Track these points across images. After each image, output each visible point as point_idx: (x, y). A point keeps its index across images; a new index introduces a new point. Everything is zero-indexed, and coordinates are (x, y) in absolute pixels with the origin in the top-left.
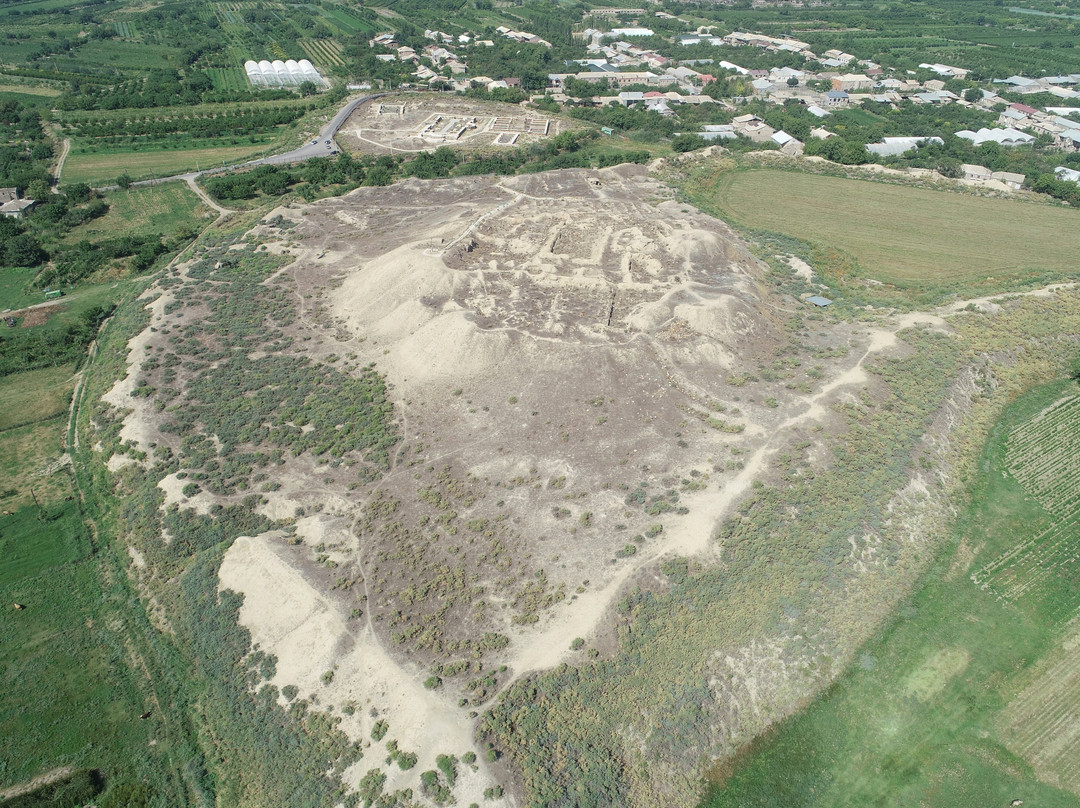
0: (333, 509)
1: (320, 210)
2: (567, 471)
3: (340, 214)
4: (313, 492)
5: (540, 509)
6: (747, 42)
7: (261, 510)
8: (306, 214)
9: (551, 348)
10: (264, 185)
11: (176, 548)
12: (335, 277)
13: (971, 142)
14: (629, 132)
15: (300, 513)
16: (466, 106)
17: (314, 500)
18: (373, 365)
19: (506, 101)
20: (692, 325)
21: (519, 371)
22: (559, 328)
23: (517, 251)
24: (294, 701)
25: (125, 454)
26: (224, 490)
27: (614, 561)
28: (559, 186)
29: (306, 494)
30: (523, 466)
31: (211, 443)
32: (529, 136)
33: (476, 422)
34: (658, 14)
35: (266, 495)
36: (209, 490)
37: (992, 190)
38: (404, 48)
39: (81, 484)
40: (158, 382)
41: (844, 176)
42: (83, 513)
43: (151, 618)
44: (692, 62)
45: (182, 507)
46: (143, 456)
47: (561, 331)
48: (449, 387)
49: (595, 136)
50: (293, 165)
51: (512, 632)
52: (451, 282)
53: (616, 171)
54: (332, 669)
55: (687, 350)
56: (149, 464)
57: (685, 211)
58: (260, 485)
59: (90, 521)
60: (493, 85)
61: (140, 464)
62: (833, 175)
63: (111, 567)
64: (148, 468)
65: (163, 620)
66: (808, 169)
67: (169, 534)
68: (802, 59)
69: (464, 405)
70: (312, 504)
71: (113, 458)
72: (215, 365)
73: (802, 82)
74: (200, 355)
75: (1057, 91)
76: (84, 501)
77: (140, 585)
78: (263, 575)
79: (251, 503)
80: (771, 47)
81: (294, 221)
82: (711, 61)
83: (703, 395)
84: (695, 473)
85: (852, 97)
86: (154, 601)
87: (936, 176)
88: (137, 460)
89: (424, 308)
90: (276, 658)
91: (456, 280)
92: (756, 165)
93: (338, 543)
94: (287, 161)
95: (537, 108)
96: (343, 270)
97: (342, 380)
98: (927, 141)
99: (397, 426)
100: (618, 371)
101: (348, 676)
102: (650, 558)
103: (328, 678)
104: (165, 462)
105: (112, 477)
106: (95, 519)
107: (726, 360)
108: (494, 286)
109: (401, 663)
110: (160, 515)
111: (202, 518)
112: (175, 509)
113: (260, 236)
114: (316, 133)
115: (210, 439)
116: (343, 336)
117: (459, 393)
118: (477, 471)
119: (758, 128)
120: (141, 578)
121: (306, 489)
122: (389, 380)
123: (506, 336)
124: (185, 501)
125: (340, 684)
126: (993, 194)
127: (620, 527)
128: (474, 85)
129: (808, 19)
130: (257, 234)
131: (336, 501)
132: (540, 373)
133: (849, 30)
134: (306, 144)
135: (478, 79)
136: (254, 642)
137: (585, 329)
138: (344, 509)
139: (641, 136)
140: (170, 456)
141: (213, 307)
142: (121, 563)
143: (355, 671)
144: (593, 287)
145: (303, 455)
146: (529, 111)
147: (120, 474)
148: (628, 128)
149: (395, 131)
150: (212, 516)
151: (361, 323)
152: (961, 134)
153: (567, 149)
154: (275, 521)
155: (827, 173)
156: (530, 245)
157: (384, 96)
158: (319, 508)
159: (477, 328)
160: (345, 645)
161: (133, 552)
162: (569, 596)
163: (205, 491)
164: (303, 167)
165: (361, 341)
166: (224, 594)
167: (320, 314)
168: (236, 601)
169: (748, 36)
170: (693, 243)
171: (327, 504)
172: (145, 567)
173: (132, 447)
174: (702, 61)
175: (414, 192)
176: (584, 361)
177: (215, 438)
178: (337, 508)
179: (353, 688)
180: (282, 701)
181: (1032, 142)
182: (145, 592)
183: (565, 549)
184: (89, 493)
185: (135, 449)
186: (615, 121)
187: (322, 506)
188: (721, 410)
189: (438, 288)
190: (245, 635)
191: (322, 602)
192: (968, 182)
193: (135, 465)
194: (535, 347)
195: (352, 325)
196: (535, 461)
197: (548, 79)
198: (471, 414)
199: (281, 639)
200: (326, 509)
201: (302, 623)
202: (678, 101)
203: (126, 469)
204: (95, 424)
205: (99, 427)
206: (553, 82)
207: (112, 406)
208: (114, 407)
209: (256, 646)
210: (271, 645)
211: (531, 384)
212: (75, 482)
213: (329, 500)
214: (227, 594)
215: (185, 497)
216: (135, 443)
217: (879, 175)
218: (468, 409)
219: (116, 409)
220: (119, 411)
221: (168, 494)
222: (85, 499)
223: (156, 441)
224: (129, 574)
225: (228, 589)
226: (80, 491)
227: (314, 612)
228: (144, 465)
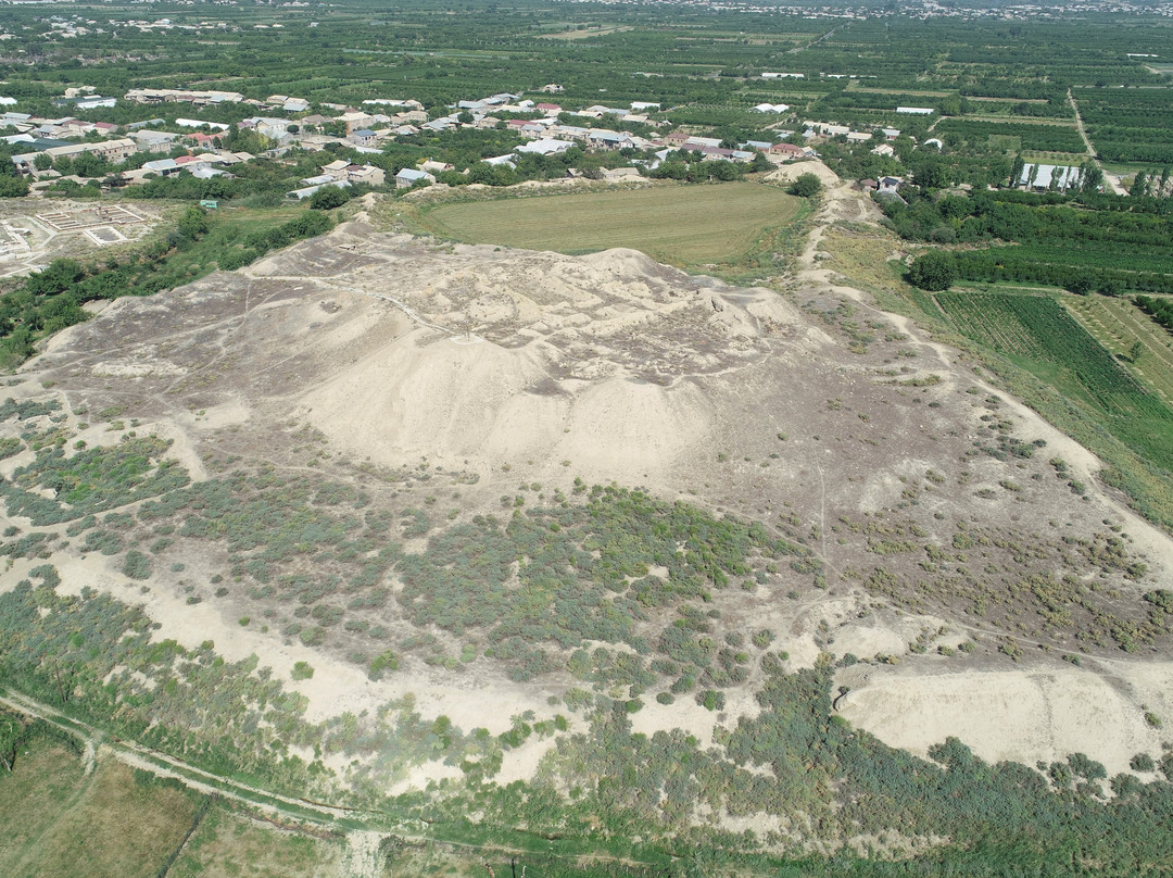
0: (839, 616)
2: (923, 465)
4: (803, 615)
5: (968, 501)
7: (791, 668)
8: (50, 385)
12: (290, 430)
14: (235, 201)
15: (819, 643)
17: (811, 621)
18: (577, 482)
20: (775, 319)
21: (744, 411)
22: (712, 359)
24: (1156, 766)
25: (528, 739)
27: (1086, 499)
29: (799, 621)
30: (890, 481)
32: (127, 227)
33: (785, 472)
36: (725, 685)
37: (636, 183)
39: (470, 841)
40: (370, 645)
41: (515, 197)
42: (551, 862)
43: (883, 857)
44: (143, 124)
45: (731, 724)
46: (561, 723)
47: (719, 361)
48: (703, 458)
51: (1146, 586)
54: (1142, 713)
55: (806, 340)
56: (580, 725)
58: (749, 646)
59: (585, 859)
61: (567, 735)
62: (506, 197)
64: (586, 732)
65: (905, 843)
67: (757, 764)
69: (748, 464)
70: (815, 627)
71: (507, 760)
72: (394, 584)
73: (301, 129)
76: (520, 851)
77: (807, 845)
78: (947, 702)
79: (772, 667)
80: (199, 100)
82: (164, 121)
83: (863, 369)
84: (984, 418)
85: (379, 134)
86: (856, 841)
88: (558, 733)
89: (550, 398)
90: (1078, 754)
91: (534, 357)
93: (919, 632)
95: (64, 197)
96: (283, 420)
99: (729, 517)
101: (1163, 704)
103: (1152, 721)
106: (588, 850)
110: (715, 755)
111: (763, 719)
112: (719, 734)
115: (591, 649)
117: (723, 458)
118: (867, 507)
119: (367, 171)
120: (797, 837)
121: (792, 616)
122: (629, 482)
123: (690, 384)
124: (722, 717)
125: (1168, 716)
126: (638, 186)
127: (1037, 477)
131: (829, 607)
132: (762, 403)
136: (1031, 765)
137: (728, 352)
138: (851, 607)
143: (1161, 696)
145: (709, 595)
146: (61, 202)
147: (545, 769)
148: (230, 197)
150: (767, 710)
151: (460, 455)
152: (521, 149)
154: (813, 667)
155: (499, 198)
158: (826, 627)
159: (659, 387)
160: (1121, 686)
161: (735, 826)
162: (1116, 535)
163: (725, 691)
165: (506, 469)
166: (931, 755)
168: (951, 751)
171: (826, 616)
172: (784, 821)
173: (531, 723)
174: (154, 122)
176: (778, 377)
177: (597, 644)
178: (841, 612)
180: (1146, 778)
181: (576, 146)
182: (827, 846)
183: (1043, 514)
184: (505, 836)
185: (538, 720)
187: (823, 622)
188: (895, 373)
190: (1009, 770)
191: (1034, 676)
193: (560, 741)
194: (726, 382)
196: (891, 472)
197: (11, 163)
198: (768, 468)
199: (1052, 738)
200: (832, 622)
201: (1050, 707)
202: (222, 163)
203: (549, 756)
204: (357, 757)
205: (369, 758)
206: (20, 167)
207: (356, 713)
208: (364, 713)
209: (1041, 766)
210: (1052, 751)
211: (772, 417)
212: (457, 846)
213: (823, 612)
214: (937, 752)
215: (716, 712)
216: (529, 715)
217: (542, 189)
218: (757, 466)
219: (373, 714)
220: (382, 711)
221: (683, 728)
222: (517, 846)
223: (548, 694)
224: (770, 850)
225: (931, 748)
226: (485, 847)
227: (1043, 689)
228: (573, 731)
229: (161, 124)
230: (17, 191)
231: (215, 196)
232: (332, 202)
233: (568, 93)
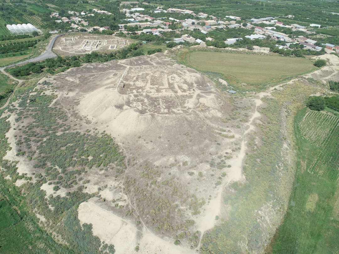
0: (111, 186)
1: (59, 78)
2: (187, 159)
3: (67, 78)
4: (102, 181)
5: (183, 173)
6: (174, 11)
7: (85, 191)
8: (55, 79)
9: (166, 118)
10: (33, 70)
11: (56, 211)
12: (76, 101)
13: (250, 39)
14: (151, 42)
15: (100, 189)
16: (94, 37)
17: (103, 184)
18: (104, 131)
19: (107, 34)
20: (206, 104)
21: (158, 127)
22: (166, 111)
23: (139, 86)
25: (23, 179)
26: (68, 186)
27: (216, 187)
28: (139, 62)
29: (100, 182)
30: (172, 160)
31: (56, 169)
32: (120, 46)
33: (150, 146)
34: (143, 3)
35: (85, 185)
36: (63, 187)
37: (263, 53)
38: (64, 18)
39: (5, 193)
40: (25, 149)
41: (221, 52)
42: (10, 204)
43: (55, 240)
44: (161, 18)
45: (55, 196)
46: (31, 179)
47: (167, 112)
48: (135, 136)
49: (141, 44)
50: (40, 62)
51: (193, 218)
52: (123, 99)
53: (155, 55)
54: (137, 245)
55: (208, 113)
56: (34, 181)
57: (182, 67)
58: (81, 182)
59: (15, 207)
60: (101, 29)
61: (30, 182)
62: (218, 52)
63: (30, 223)
64: (34, 183)
65: (61, 240)
66: (210, 50)
67: (52, 206)
68: (193, 16)
69: (143, 141)
70: (103, 185)
71: (18, 181)
72: (45, 139)
73: (196, 23)
74: (37, 136)
75: (265, 22)
76: (8, 199)
77: (46, 228)
78: (98, 215)
79: (81, 189)
80: (182, 13)
81: (51, 82)
82: (166, 18)
83: (217, 127)
84: (227, 153)
85: (212, 27)
86: (54, 233)
87: (247, 50)
88: (28, 180)
89: (117, 109)
90: (113, 245)
91: (125, 98)
92: (194, 50)
93: (119, 198)
94: (38, 61)
95: (119, 36)
96: (78, 98)
97: (95, 138)
98: (239, 39)
99: (122, 152)
100: (190, 123)
101: (145, 247)
102: (226, 184)
103: (137, 249)
104: (40, 179)
105: (19, 188)
106: (17, 206)
107: (219, 115)
108: (138, 99)
109: (162, 238)
110: (46, 200)
111: (64, 198)
112: (51, 197)
113: (40, 89)
114: (45, 49)
115: (55, 168)
116: (88, 122)
117: (140, 137)
118: (157, 163)
119: (190, 38)
120: (45, 225)
121: (99, 180)
122: (112, 136)
123: (150, 116)
124: (55, 193)
125: (142, 250)
126: (263, 54)
127: (212, 175)
128: (94, 29)
129: (188, 3)
130: (39, 88)
131: (111, 183)
132: (165, 127)
133: (201, 6)
134: (42, 54)
135: (95, 27)
136: (102, 241)
137: (174, 110)
138: (116, 185)
139: (155, 43)
140: (42, 176)
141: (34, 117)
142: (34, 221)
143: (147, 244)
144: (170, 95)
145: (92, 168)
146: (116, 37)
147: (22, 187)
148: (151, 41)
149: (73, 47)
150: (67, 197)
151: (93, 117)
152: (247, 37)
153: (134, 49)
154: (91, 194)
155: (216, 51)
156: (143, 83)
157: (64, 35)
158: (106, 186)
159: (140, 114)
160: (139, 236)
161: (38, 216)
162: (207, 201)
163: (62, 188)
164: (44, 62)
165: (96, 123)
166: (83, 225)
167: (75, 115)
168: (89, 227)
169: (174, 9)
170: (194, 78)
171: (109, 184)
172: (46, 221)
173: (25, 176)
174: (164, 18)
175: (91, 68)
176: (178, 121)
177: (57, 167)
178: (113, 185)
179: (148, 250)
181: (266, 38)
182: (49, 231)
183: (198, 186)
184: (10, 196)
185: (27, 176)
186: (146, 39)
187: (107, 185)
188: (225, 131)
189: (119, 102)
190: (97, 239)
191: (124, 221)
192: (256, 51)
193: (28, 182)
194: (161, 118)
195: (90, 118)
196: (175, 157)
197: (118, 26)
198: (147, 144)
199: (112, 238)
200: (109, 186)
201: (119, 230)
202: (162, 31)
203: (25, 185)
204: (3, 169)
205: (5, 170)
206: (120, 27)
207: (9, 161)
208: (10, 161)
209: (103, 242)
210: (109, 241)
211: (163, 131)
212: (2, 193)
213: (109, 183)
214: (85, 225)
215: (55, 191)
216: (26, 174)
217: (231, 51)
218: (145, 142)
219: (11, 162)
220: (13, 162)
221: (46, 191)
222: (9, 198)
223: (34, 172)
224: (39, 225)
225: (85, 223)
226: (5, 196)
227: (122, 226)
228: (32, 182)
229: (165, 19)
230: (110, 33)
231: (147, 40)
232: (171, 46)
233: (295, 19)
